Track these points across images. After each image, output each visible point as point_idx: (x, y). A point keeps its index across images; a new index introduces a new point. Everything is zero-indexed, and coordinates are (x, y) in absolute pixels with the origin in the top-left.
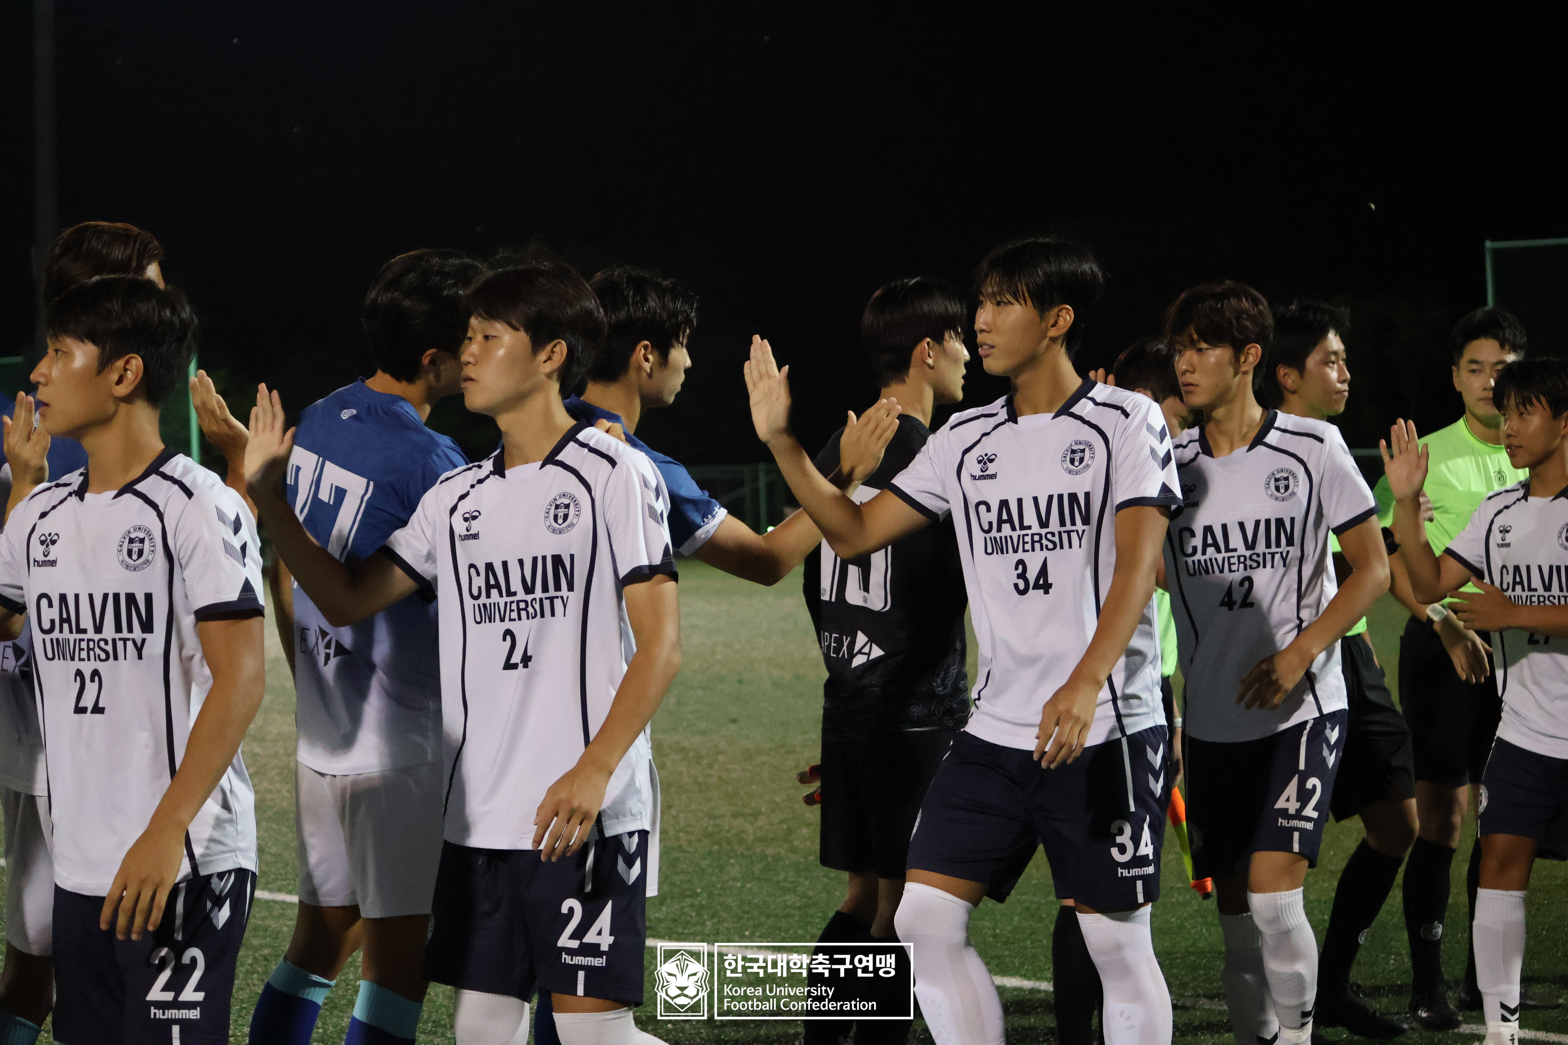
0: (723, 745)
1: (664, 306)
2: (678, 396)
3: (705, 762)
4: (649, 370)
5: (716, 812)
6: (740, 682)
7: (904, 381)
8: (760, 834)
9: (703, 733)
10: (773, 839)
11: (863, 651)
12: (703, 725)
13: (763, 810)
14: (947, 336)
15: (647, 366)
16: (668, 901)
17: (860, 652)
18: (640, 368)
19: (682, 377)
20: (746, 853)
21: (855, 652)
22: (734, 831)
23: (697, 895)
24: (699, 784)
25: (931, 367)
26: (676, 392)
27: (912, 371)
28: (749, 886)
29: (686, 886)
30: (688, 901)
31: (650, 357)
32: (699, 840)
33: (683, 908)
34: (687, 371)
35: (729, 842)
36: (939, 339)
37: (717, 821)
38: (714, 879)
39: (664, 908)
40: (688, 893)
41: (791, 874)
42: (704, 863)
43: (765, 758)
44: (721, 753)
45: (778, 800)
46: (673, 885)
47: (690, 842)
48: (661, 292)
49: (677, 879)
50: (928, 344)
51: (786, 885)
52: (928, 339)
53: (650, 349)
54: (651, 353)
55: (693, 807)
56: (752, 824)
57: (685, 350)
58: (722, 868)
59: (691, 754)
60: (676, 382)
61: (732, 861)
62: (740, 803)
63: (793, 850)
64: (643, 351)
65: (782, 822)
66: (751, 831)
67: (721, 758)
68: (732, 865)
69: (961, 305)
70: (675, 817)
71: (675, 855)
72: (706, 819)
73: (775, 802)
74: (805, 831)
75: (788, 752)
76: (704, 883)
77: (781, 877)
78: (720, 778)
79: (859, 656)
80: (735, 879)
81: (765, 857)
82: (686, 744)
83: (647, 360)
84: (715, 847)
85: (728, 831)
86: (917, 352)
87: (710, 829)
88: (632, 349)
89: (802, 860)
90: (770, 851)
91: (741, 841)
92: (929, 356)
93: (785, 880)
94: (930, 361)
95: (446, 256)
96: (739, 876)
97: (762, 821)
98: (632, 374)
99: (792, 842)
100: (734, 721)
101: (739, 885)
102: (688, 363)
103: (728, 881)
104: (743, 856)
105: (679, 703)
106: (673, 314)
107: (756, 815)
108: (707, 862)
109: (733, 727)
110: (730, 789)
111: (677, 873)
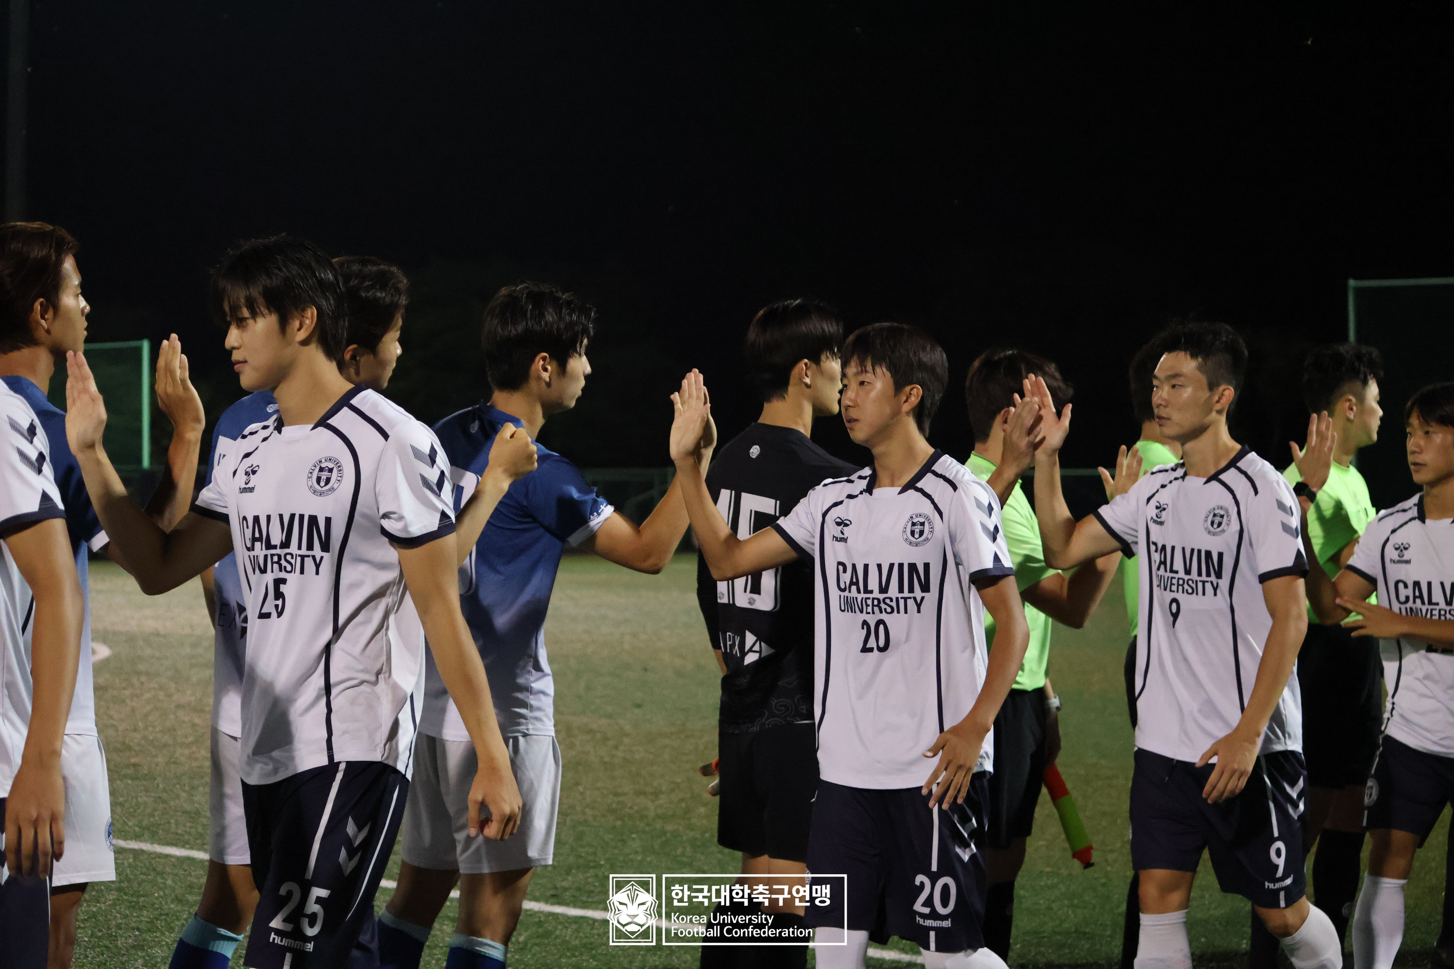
0: (628, 728)
1: (561, 318)
2: (578, 400)
3: (611, 743)
4: (548, 379)
5: (619, 790)
6: (645, 670)
7: (784, 398)
8: (659, 811)
9: (610, 716)
10: (673, 816)
11: (754, 649)
12: (609, 709)
13: (664, 788)
14: (823, 358)
15: (546, 376)
16: (574, 871)
17: (751, 650)
18: (539, 378)
19: (582, 383)
20: (647, 829)
21: (746, 650)
22: (636, 808)
23: (601, 866)
24: (605, 763)
25: (808, 386)
26: (576, 397)
27: (791, 389)
28: (649, 859)
29: (590, 858)
30: (592, 872)
31: (549, 368)
32: (603, 816)
33: (587, 878)
34: (587, 377)
35: (631, 817)
36: (816, 360)
37: (621, 799)
38: (616, 851)
39: (570, 878)
40: (592, 864)
41: (688, 849)
42: (608, 837)
43: (667, 741)
44: (627, 735)
45: (678, 780)
46: (579, 856)
47: (595, 817)
48: (558, 306)
49: (582, 851)
50: (806, 364)
51: (684, 859)
52: (806, 360)
53: (548, 360)
54: (549, 364)
55: (599, 785)
56: (652, 801)
57: (584, 358)
58: (624, 841)
59: (599, 736)
60: (576, 387)
61: (634, 836)
62: (642, 781)
63: (691, 827)
64: (541, 362)
65: (682, 800)
66: (652, 808)
67: (626, 740)
68: (633, 839)
69: (838, 325)
70: (582, 793)
71: (581, 828)
72: (611, 796)
73: (676, 783)
74: (702, 810)
75: (687, 737)
76: (607, 856)
77: (679, 852)
78: (624, 759)
79: (750, 655)
80: (636, 853)
81: (665, 833)
82: (594, 726)
83: (546, 370)
84: (619, 823)
85: (631, 808)
86: (795, 372)
87: (614, 806)
88: (532, 360)
89: (699, 836)
90: (669, 827)
91: (642, 817)
92: (806, 375)
93: (683, 855)
94: (808, 380)
95: (364, 263)
96: (639, 850)
97: (663, 800)
98: (533, 384)
99: (689, 819)
100: (639, 706)
101: (639, 858)
102: (588, 369)
103: (629, 854)
104: (644, 832)
105: (588, 688)
106: (571, 325)
107: (657, 794)
108: (611, 836)
109: (637, 711)
110: (634, 769)
111: (583, 846)
